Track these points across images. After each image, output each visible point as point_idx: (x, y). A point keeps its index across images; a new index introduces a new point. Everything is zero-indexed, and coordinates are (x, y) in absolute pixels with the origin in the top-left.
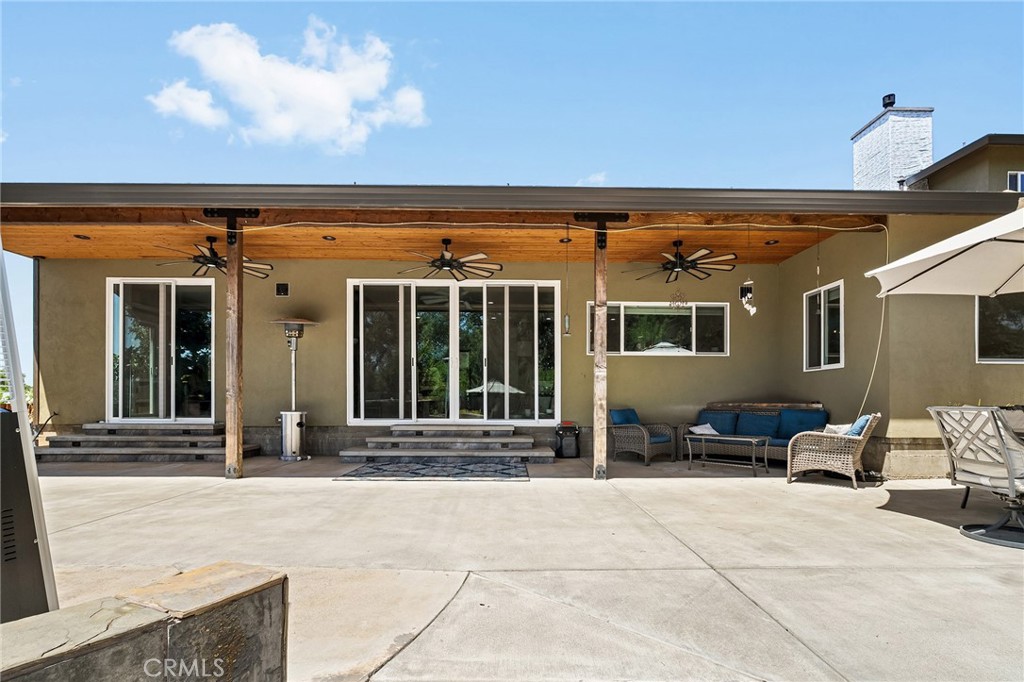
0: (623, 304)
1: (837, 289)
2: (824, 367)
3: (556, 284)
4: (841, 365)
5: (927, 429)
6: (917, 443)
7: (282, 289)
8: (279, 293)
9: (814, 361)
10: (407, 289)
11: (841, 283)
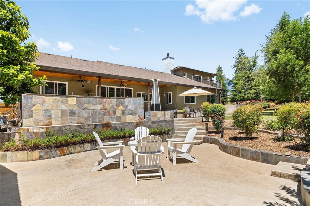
0: (142, 93)
1: (171, 93)
2: (169, 104)
3: (132, 89)
4: (171, 103)
5: (181, 111)
6: (180, 113)
7: (83, 86)
8: (82, 87)
9: (167, 103)
10: (108, 88)
11: (171, 92)
